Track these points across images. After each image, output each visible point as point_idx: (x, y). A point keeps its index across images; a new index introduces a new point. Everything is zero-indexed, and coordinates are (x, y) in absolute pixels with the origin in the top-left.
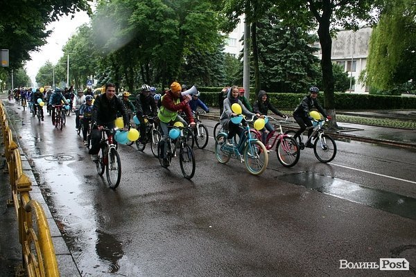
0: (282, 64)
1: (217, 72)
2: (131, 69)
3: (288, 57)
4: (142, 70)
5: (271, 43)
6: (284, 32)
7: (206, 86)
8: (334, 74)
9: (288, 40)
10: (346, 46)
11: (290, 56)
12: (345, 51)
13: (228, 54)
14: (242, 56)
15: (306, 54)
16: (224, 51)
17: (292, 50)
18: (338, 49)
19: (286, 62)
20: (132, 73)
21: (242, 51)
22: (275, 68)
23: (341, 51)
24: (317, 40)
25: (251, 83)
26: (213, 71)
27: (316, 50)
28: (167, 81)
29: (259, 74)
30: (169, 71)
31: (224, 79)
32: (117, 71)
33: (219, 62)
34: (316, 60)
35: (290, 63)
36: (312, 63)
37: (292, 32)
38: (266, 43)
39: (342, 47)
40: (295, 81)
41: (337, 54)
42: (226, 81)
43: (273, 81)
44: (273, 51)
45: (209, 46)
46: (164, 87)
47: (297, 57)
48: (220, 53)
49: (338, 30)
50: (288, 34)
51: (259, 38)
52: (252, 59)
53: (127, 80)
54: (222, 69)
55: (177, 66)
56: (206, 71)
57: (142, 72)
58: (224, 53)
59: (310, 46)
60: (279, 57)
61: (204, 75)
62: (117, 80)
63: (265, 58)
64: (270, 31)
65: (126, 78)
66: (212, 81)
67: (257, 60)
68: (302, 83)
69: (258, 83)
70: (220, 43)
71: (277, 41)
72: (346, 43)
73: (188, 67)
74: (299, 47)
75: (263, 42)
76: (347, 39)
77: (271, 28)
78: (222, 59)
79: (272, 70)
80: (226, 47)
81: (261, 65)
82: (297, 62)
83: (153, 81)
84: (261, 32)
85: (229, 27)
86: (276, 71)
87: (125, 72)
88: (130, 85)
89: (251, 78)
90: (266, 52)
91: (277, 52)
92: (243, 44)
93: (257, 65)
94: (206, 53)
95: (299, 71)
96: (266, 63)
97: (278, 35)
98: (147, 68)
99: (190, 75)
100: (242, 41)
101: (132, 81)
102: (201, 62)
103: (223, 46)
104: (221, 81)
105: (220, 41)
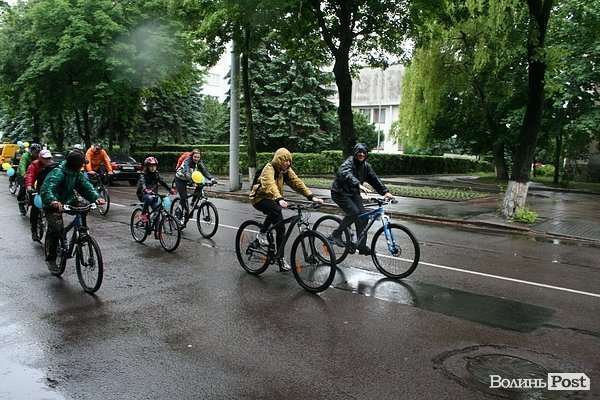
0: (285, 112)
1: (191, 122)
2: (60, 117)
3: (292, 103)
4: (78, 118)
5: (269, 82)
6: (287, 67)
7: (176, 143)
8: (357, 126)
9: (293, 78)
10: (371, 89)
11: (296, 101)
12: (371, 95)
13: (209, 96)
14: (228, 99)
15: (317, 99)
16: (201, 92)
17: (299, 92)
18: (362, 91)
19: (290, 109)
20: (61, 123)
21: (229, 93)
22: (275, 117)
23: (365, 95)
24: (332, 79)
25: (241, 138)
26: (186, 120)
27: (331, 92)
28: (117, 135)
29: (252, 126)
30: (120, 119)
31: (202, 133)
32: (37, 118)
33: (194, 108)
34: (332, 107)
35: (297, 111)
36: (326, 111)
37: (299, 68)
38: (262, 83)
39: (366, 90)
40: (304, 135)
41: (360, 99)
42: (204, 136)
43: (271, 135)
44: (272, 94)
45: (180, 84)
46: (111, 144)
47: (306, 102)
48: (196, 95)
49: (361, 68)
50: (293, 70)
51: (252, 75)
52: (242, 105)
53: (54, 133)
54: (200, 117)
55: (131, 113)
56: (175, 121)
57: (77, 122)
58: (201, 96)
59: (323, 87)
60: (280, 102)
61: (173, 127)
62: (37, 133)
63: (260, 103)
64: (268, 65)
65: (52, 129)
66: (185, 136)
67: (249, 107)
68: (313, 140)
69: (252, 139)
70: (196, 79)
71: (277, 79)
72: (372, 84)
73: (148, 115)
74: (308, 88)
75: (257, 80)
76: (373, 78)
77: (269, 61)
78: (199, 104)
79: (271, 121)
80: (204, 86)
81: (256, 113)
82: (306, 110)
83: (95, 135)
84: (255, 66)
85: (211, 59)
86: (277, 121)
87: (51, 121)
88: (58, 140)
89: (241, 132)
90: (262, 95)
91: (277, 94)
92: (229, 83)
93: (249, 113)
94: (176, 96)
95: (308, 122)
96: (263, 110)
97: (278, 70)
98: (85, 115)
99: (152, 126)
100: (228, 79)
101: (61, 135)
102: (168, 108)
103: (201, 84)
104: (197, 136)
105: (197, 78)
